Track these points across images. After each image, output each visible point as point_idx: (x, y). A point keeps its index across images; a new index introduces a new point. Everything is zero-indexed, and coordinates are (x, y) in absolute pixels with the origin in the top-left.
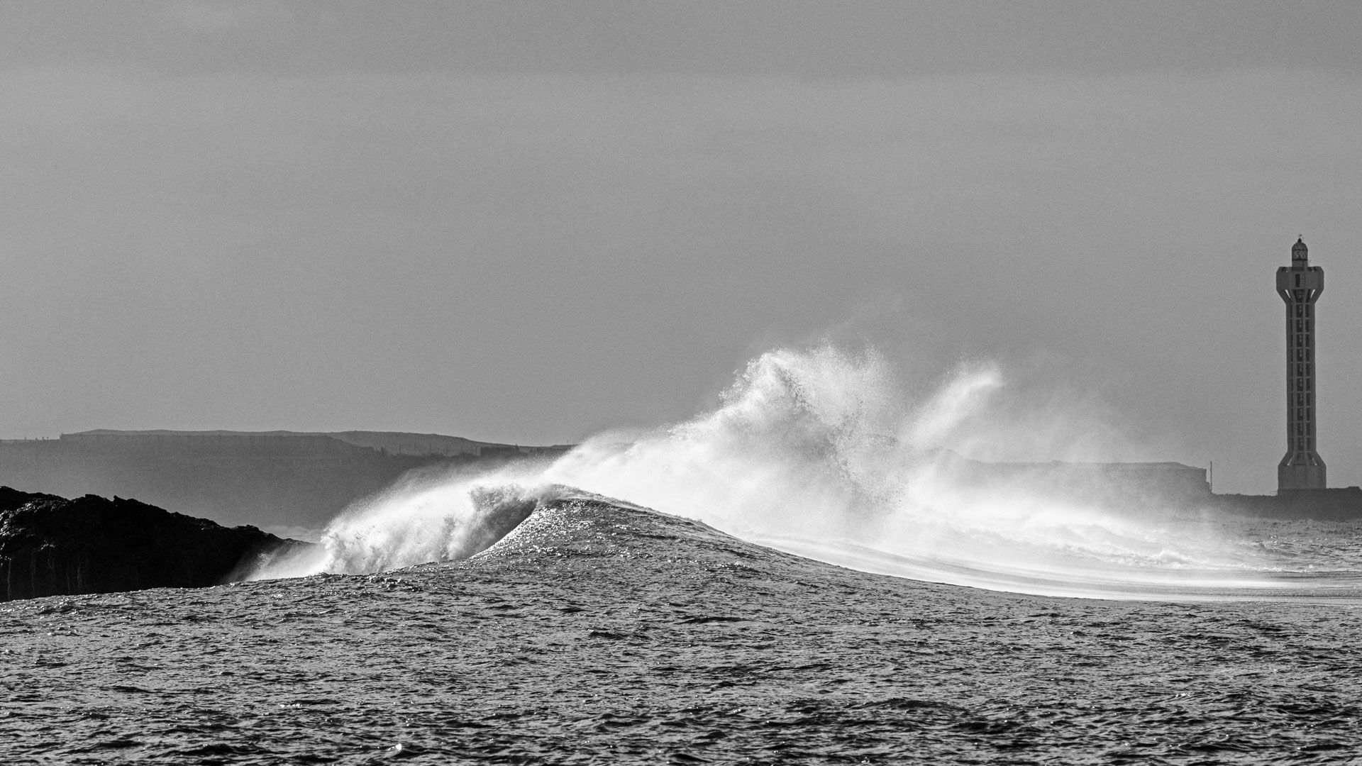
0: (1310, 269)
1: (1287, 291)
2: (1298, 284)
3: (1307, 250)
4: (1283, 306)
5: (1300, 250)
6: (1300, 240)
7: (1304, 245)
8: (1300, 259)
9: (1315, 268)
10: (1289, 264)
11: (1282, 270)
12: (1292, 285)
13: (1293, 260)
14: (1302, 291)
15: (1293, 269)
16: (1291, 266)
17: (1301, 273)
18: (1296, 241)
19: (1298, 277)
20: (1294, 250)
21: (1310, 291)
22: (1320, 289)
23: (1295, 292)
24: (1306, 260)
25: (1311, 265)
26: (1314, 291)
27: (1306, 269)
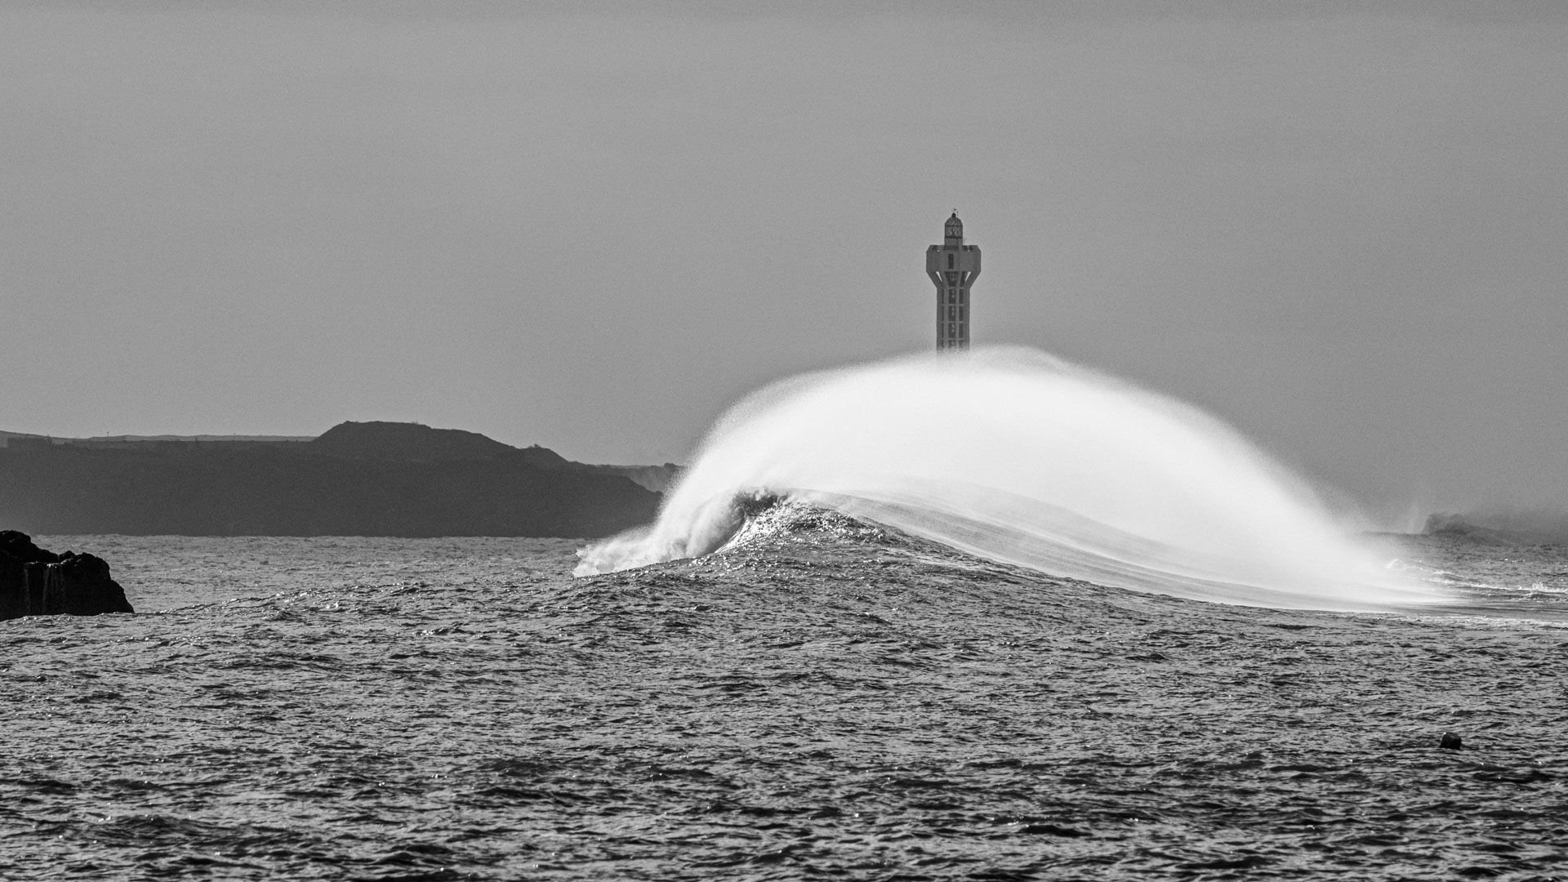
0: (965, 248)
1: (938, 273)
2: (951, 265)
3: (962, 226)
4: (933, 290)
5: (954, 226)
6: (954, 215)
7: (959, 221)
8: (953, 237)
9: (971, 248)
10: (941, 242)
11: (934, 248)
12: (944, 266)
13: (946, 237)
14: (956, 273)
15: (945, 247)
16: (943, 243)
17: (955, 254)
18: (950, 216)
19: (951, 257)
20: (947, 225)
21: (964, 274)
22: (976, 272)
23: (947, 273)
24: (961, 238)
25: (967, 243)
26: (969, 273)
27: (960, 248)
